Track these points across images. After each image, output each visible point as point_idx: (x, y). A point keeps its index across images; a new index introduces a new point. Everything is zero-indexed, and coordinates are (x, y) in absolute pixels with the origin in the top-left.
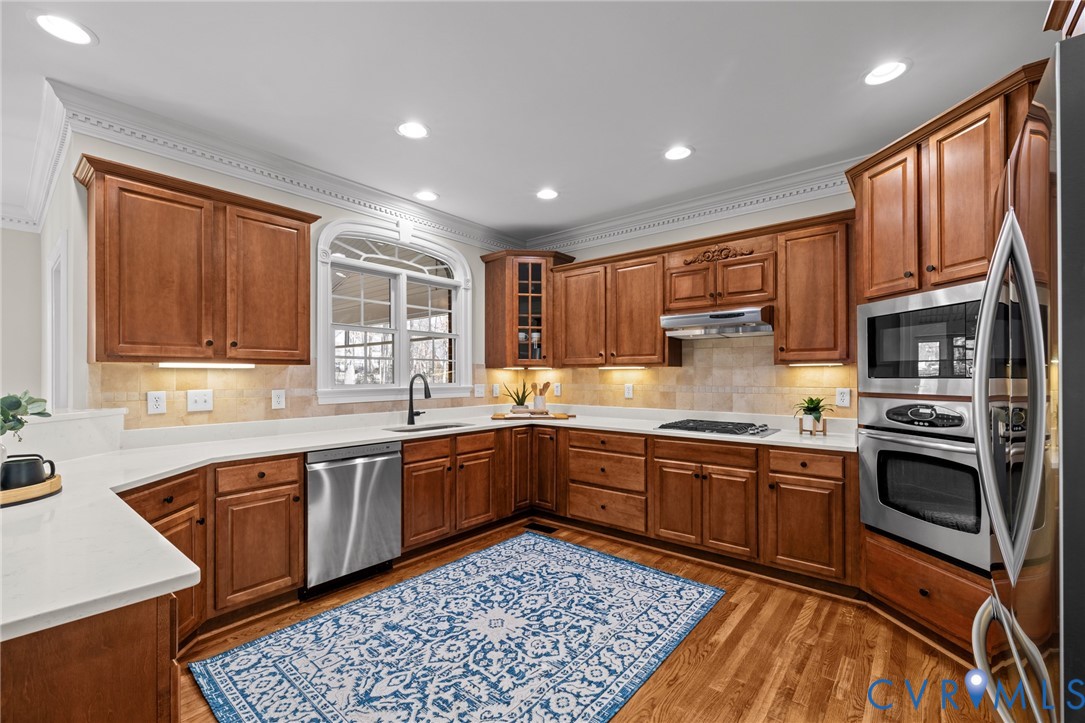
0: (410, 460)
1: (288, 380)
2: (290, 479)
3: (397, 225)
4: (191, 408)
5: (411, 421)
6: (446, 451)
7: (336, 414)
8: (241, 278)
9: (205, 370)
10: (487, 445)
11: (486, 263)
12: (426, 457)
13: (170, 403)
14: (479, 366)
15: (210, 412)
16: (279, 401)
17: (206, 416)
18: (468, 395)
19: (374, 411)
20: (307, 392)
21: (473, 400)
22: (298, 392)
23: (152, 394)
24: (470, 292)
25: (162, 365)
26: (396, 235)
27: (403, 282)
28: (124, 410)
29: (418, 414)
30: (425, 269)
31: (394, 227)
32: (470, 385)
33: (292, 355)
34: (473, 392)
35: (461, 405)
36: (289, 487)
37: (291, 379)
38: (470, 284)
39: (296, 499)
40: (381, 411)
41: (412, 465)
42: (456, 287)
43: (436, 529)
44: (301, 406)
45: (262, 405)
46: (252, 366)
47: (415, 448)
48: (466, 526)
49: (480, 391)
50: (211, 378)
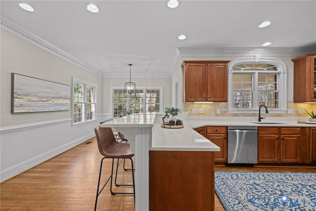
0: (261, 133)
1: (221, 107)
2: (224, 132)
3: (254, 57)
4: (200, 112)
5: (260, 120)
6: (276, 132)
7: (234, 116)
8: (211, 81)
9: (202, 104)
10: (296, 132)
11: (294, 62)
12: (267, 133)
13: (196, 111)
14: (290, 102)
15: (203, 114)
16: (218, 112)
17: (202, 115)
18: (285, 113)
19: (246, 116)
20: (225, 110)
21: (287, 114)
22: (223, 110)
23: (193, 109)
24: (286, 75)
25: (195, 103)
26: (254, 60)
27: (256, 75)
28: (188, 112)
29: (262, 118)
30: (265, 69)
31: (253, 58)
32: (286, 109)
33: (223, 100)
34: (287, 112)
35: (281, 116)
36: (223, 134)
37: (222, 106)
38: (286, 71)
39: (225, 138)
40: (248, 116)
41: (261, 135)
42: (279, 73)
43: (271, 158)
44: (224, 114)
45: (215, 113)
46: (213, 103)
47: (263, 129)
48: (285, 161)
49: (291, 111)
50: (204, 106)
